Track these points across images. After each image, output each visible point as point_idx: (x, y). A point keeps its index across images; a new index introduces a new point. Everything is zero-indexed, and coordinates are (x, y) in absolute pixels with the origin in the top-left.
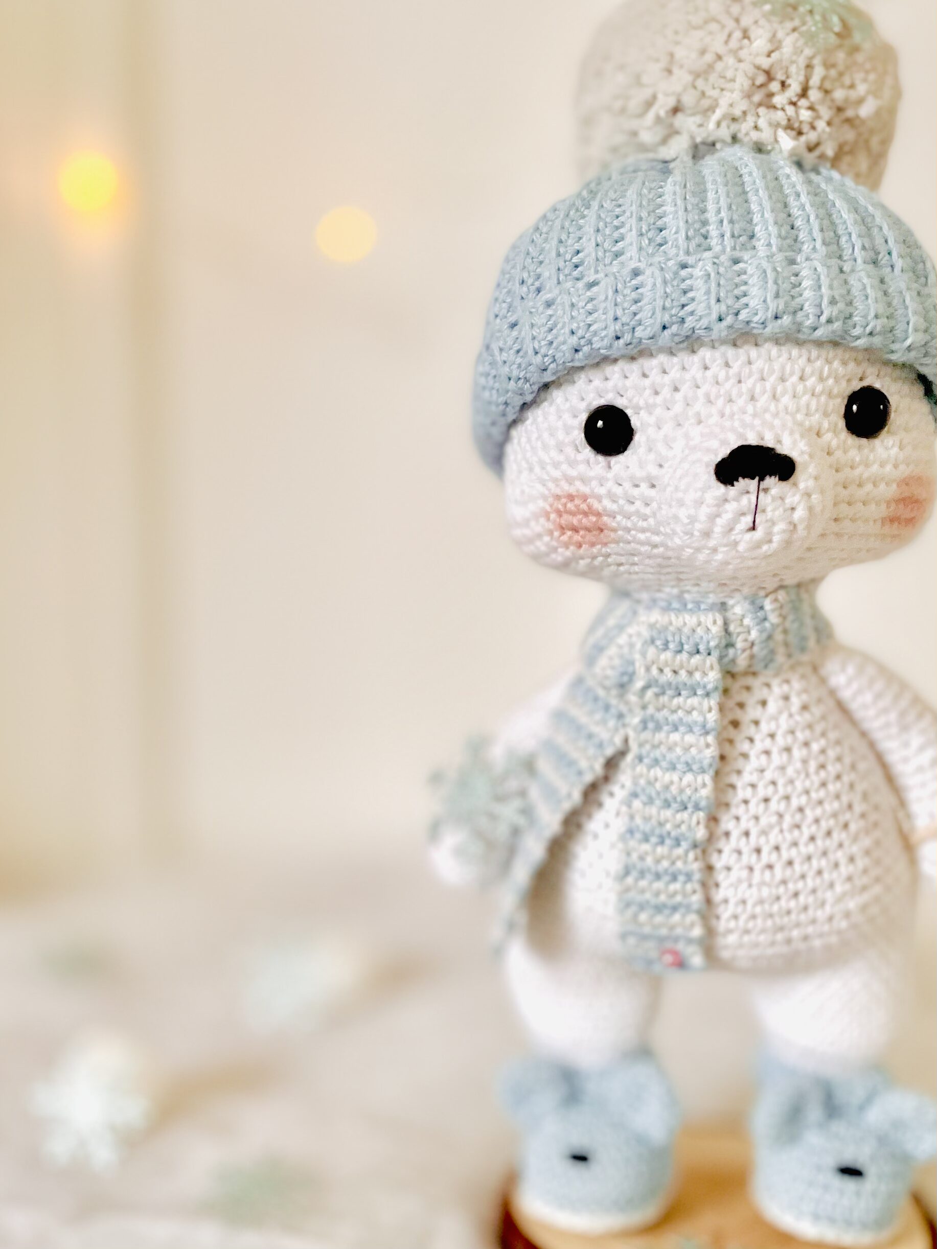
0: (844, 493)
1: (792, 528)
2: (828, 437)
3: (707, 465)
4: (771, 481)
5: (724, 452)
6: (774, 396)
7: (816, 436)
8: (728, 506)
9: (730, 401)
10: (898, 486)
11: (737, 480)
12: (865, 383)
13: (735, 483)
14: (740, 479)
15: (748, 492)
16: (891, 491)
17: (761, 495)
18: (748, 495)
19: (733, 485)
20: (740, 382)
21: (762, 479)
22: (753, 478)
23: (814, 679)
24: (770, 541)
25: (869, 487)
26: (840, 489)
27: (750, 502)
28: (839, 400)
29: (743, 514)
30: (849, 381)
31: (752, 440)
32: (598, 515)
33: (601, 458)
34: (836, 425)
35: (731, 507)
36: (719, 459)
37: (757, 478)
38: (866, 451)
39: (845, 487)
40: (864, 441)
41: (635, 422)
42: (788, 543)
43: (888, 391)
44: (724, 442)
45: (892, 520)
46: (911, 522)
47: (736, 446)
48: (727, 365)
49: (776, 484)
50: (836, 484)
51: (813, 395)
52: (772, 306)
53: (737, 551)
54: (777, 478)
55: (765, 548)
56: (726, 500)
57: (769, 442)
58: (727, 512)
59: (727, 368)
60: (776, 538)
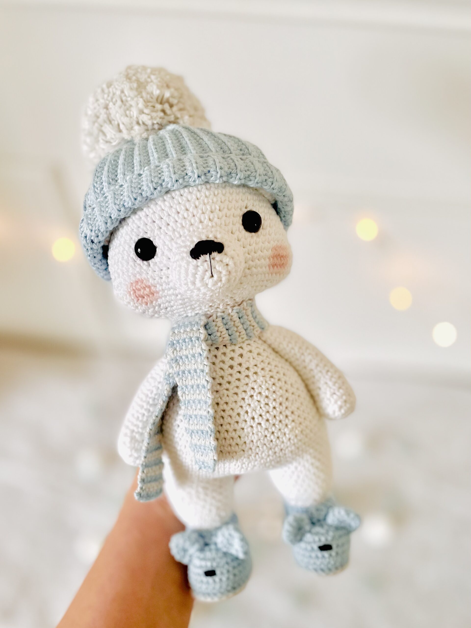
0: (249, 256)
1: (228, 273)
2: (237, 233)
3: (186, 253)
4: (215, 254)
5: (193, 246)
6: (210, 219)
7: (231, 234)
8: (199, 269)
9: (192, 225)
10: (272, 250)
11: (200, 256)
12: (248, 209)
13: (200, 258)
15: (206, 261)
16: (269, 253)
17: (212, 261)
18: (206, 262)
19: (199, 259)
20: (194, 216)
21: (210, 254)
22: (207, 254)
24: (221, 281)
25: (259, 253)
26: (247, 255)
27: (208, 264)
28: (239, 218)
29: (207, 271)
30: (241, 209)
31: (204, 238)
34: (240, 228)
35: (201, 269)
36: (191, 249)
37: (208, 254)
38: (255, 238)
39: (249, 254)
40: (253, 234)
42: (229, 280)
45: (274, 265)
46: (282, 265)
47: (197, 242)
49: (217, 256)
50: (244, 254)
54: (217, 252)
55: (219, 284)
56: (198, 266)
57: (211, 238)
58: (199, 271)
59: (187, 211)
60: (223, 279)
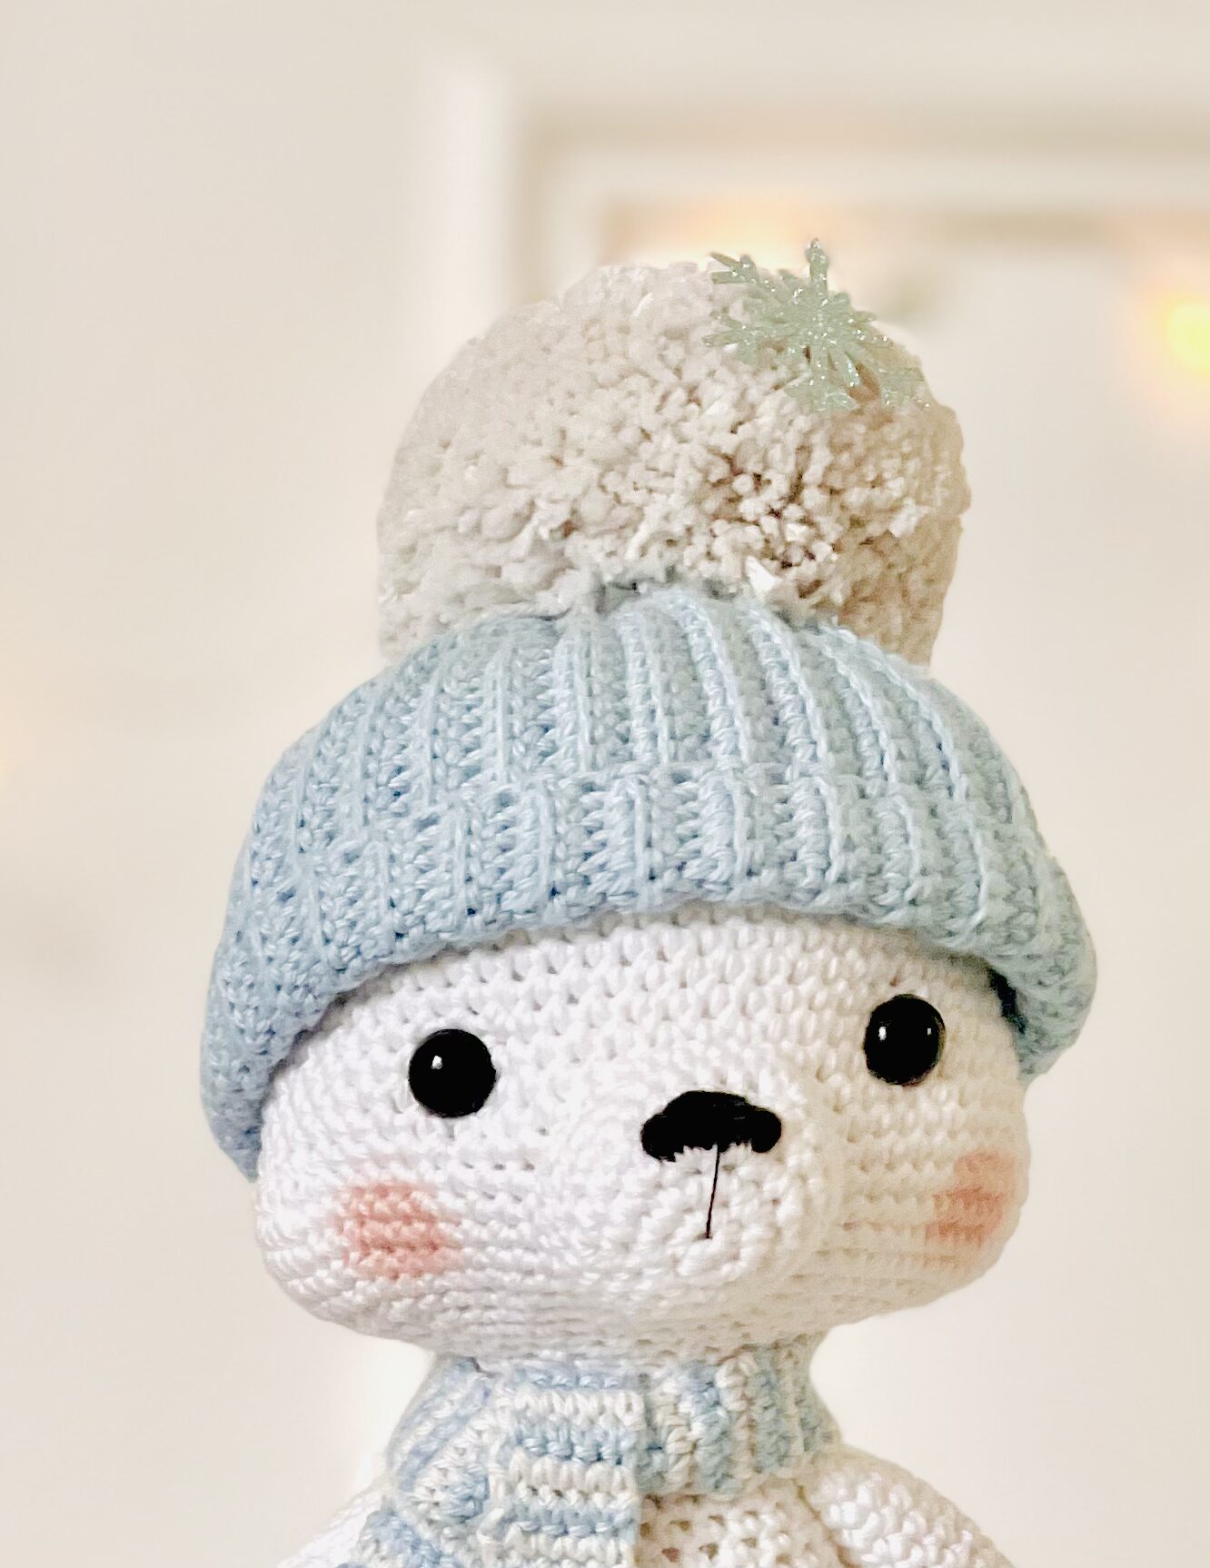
0: (863, 1178)
1: (771, 1234)
2: (836, 1080)
3: (627, 1126)
4: (739, 1153)
5: (657, 1104)
6: (743, 1009)
7: (815, 1080)
8: (662, 1196)
9: (666, 1018)
10: (957, 1169)
11: (681, 1151)
12: (901, 990)
13: (677, 1156)
14: (686, 1149)
15: (699, 1172)
16: (944, 1177)
17: (722, 1176)
18: (697, 1177)
19: (672, 1159)
20: (683, 985)
21: (723, 1148)
22: (708, 1148)
23: (800, 1511)
24: (735, 1258)
25: (905, 1168)
26: (856, 1170)
27: (701, 1186)
28: (856, 1019)
29: (689, 1210)
30: (872, 985)
31: (706, 1084)
32: (430, 1220)
33: (437, 1122)
34: (851, 1060)
35: (668, 1200)
36: (649, 1116)
37: (715, 1148)
38: (901, 1107)
39: (863, 1168)
40: (897, 1089)
41: (498, 1058)
42: (765, 1262)
43: (939, 1005)
44: (658, 1088)
45: (946, 1229)
46: (976, 1234)
47: (678, 1094)
48: (662, 956)
49: (747, 1158)
50: (850, 1162)
51: (810, 1008)
52: (743, 851)
53: (677, 1275)
54: (750, 1147)
55: (726, 1269)
56: (659, 1186)
57: (736, 1087)
58: (660, 1206)
59: (661, 963)
60: (746, 1252)
